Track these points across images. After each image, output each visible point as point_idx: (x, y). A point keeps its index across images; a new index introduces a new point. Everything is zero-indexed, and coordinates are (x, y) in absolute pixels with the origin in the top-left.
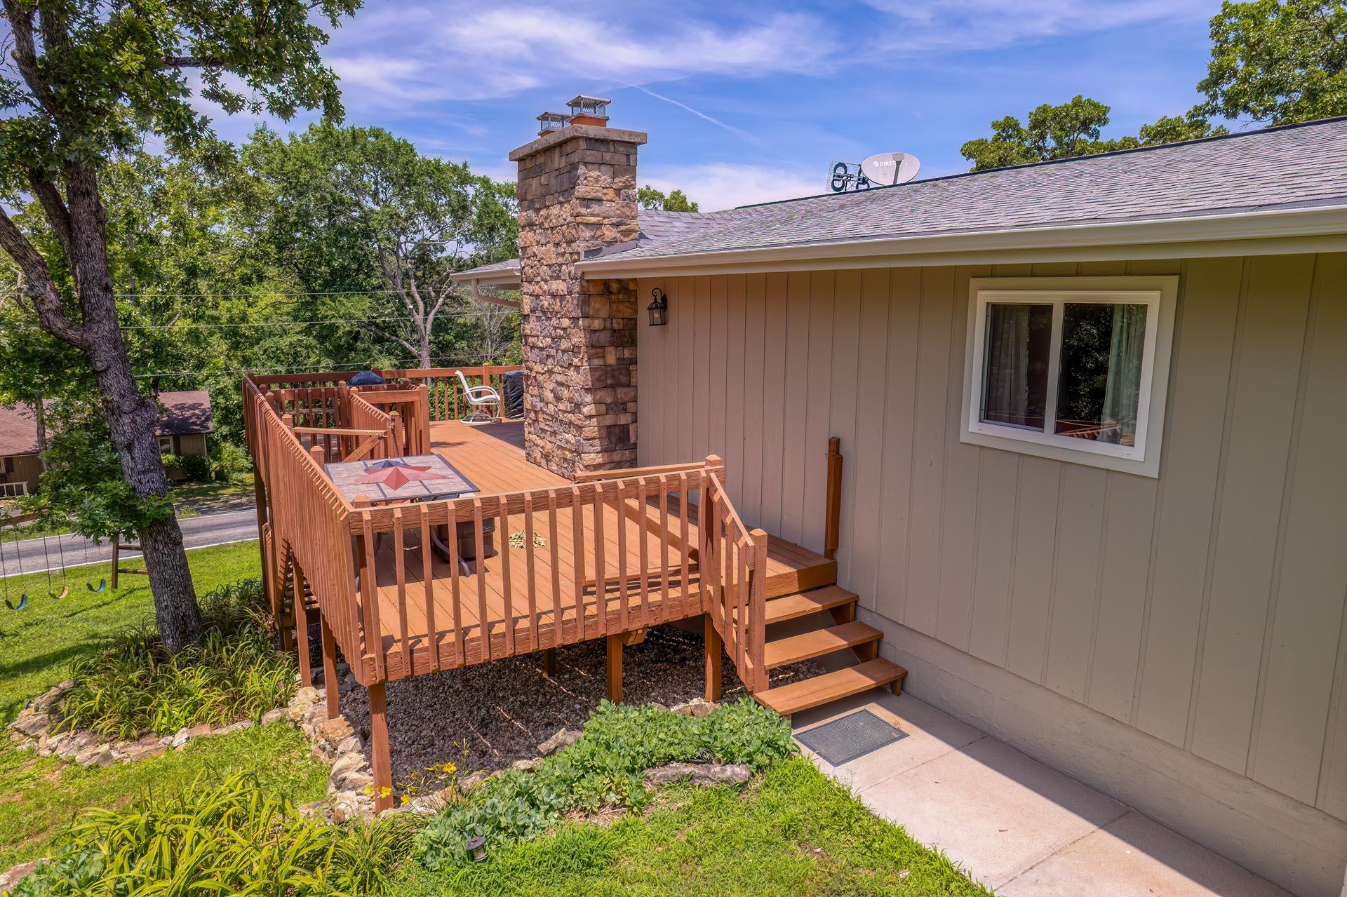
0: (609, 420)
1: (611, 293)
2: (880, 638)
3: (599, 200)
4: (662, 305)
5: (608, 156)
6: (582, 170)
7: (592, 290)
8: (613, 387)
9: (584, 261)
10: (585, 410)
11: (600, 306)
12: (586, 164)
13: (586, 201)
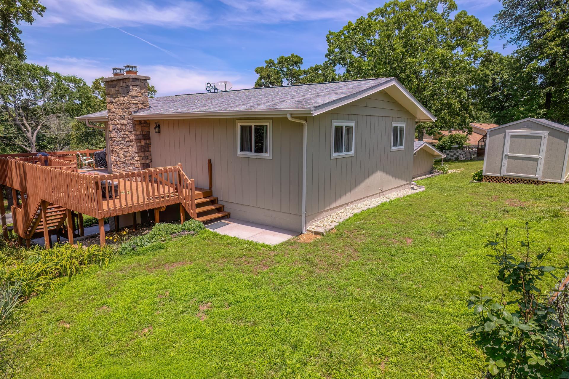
0: (143, 162)
1: (142, 124)
2: (223, 206)
3: (137, 96)
4: (158, 127)
5: (139, 83)
6: (131, 87)
7: (136, 123)
8: (144, 152)
9: (134, 115)
10: (136, 159)
11: (139, 128)
12: (132, 86)
13: (133, 97)
